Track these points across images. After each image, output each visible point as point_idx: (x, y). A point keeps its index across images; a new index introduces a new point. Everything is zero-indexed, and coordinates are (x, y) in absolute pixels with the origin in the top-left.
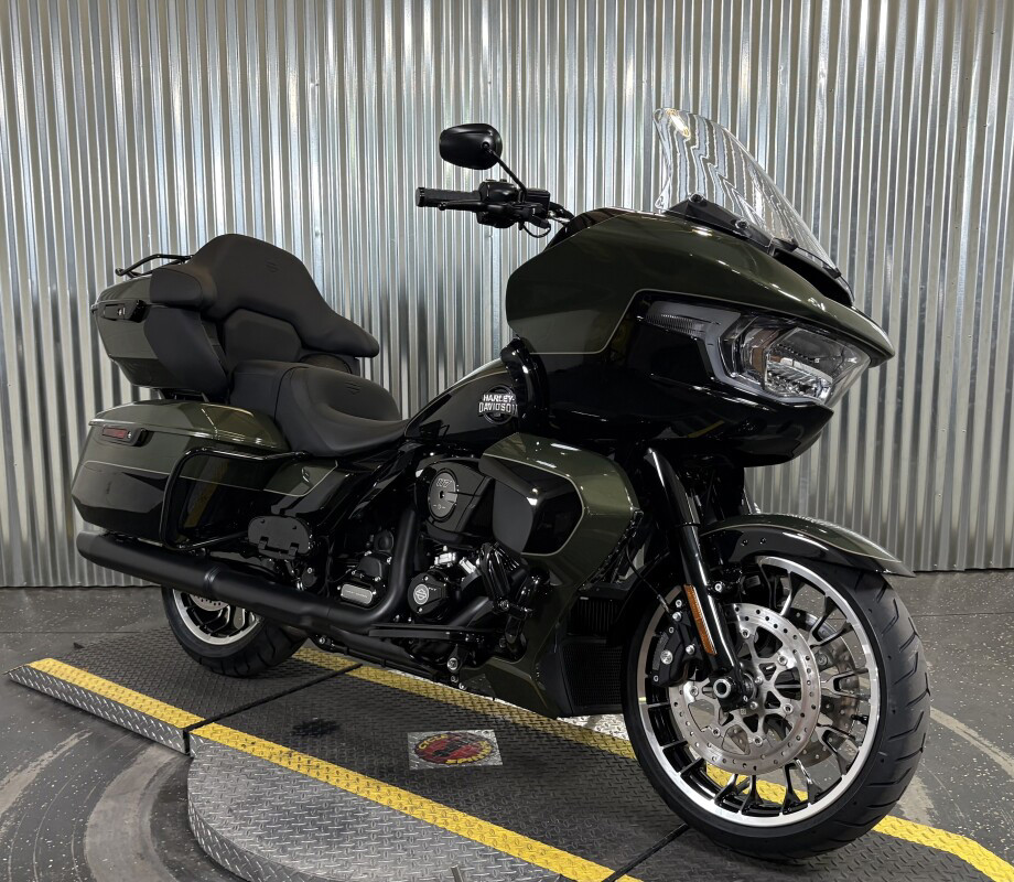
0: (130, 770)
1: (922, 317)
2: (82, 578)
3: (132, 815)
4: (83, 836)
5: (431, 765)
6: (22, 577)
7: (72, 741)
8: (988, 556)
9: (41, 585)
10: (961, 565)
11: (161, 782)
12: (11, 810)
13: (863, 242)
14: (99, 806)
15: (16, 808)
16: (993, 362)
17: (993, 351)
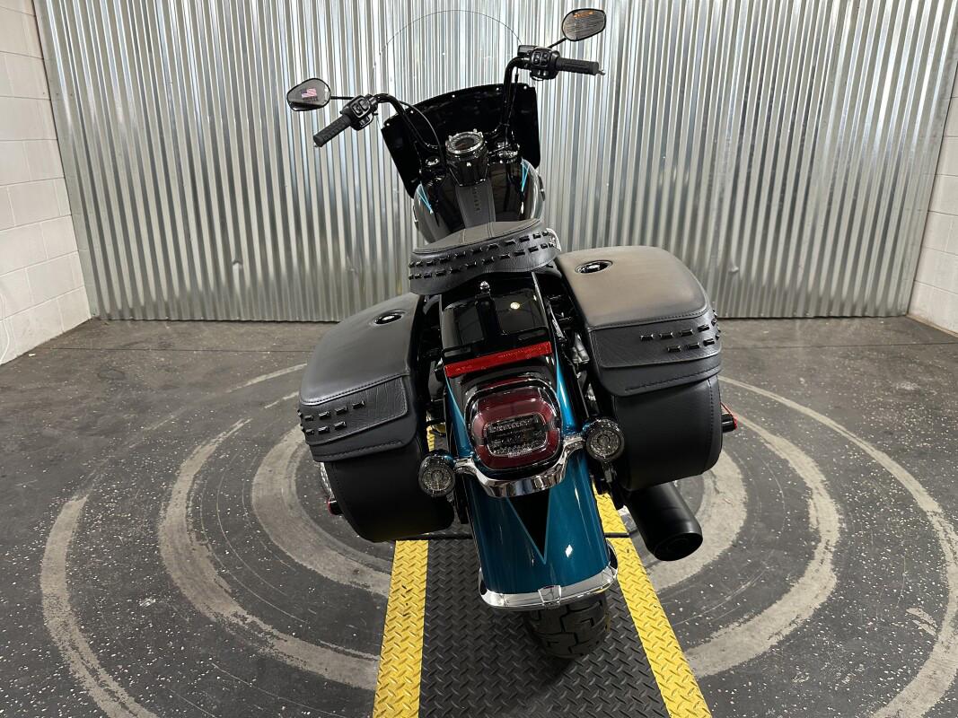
0: (280, 445)
1: (802, 146)
2: (239, 315)
4: (250, 492)
6: (200, 313)
7: (239, 425)
8: (830, 308)
10: (811, 314)
12: (199, 472)
13: (766, 92)
14: (260, 470)
15: (204, 471)
16: (846, 178)
17: (848, 170)
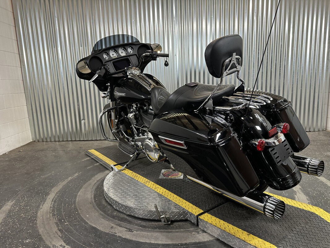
0: (90, 181)
3: (89, 192)
4: (76, 198)
5: (164, 178)
7: (77, 174)
9: (74, 140)
11: (97, 184)
12: (59, 191)
14: (81, 190)
